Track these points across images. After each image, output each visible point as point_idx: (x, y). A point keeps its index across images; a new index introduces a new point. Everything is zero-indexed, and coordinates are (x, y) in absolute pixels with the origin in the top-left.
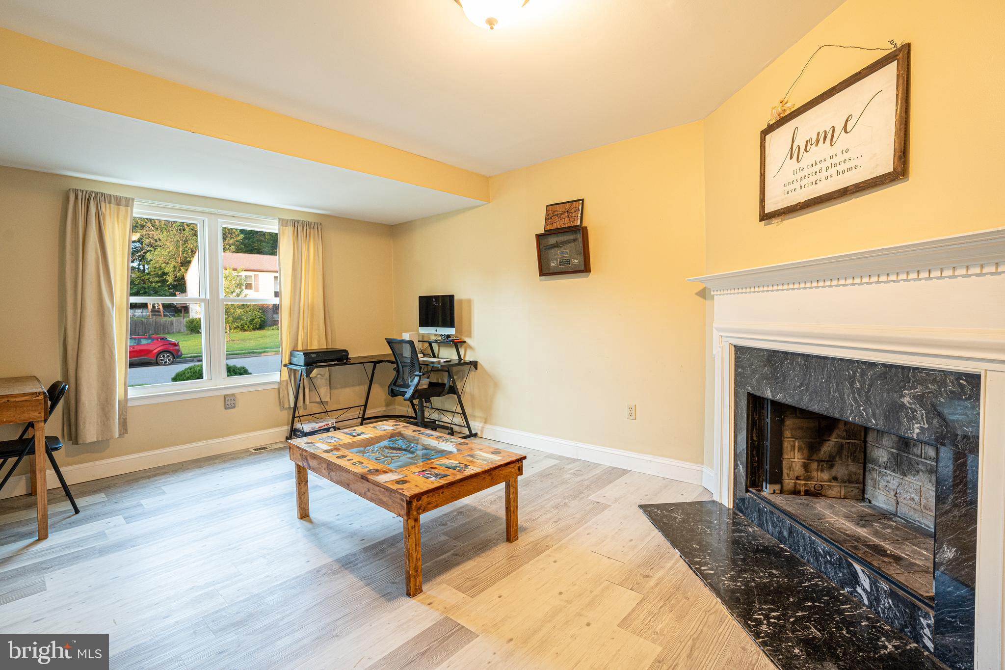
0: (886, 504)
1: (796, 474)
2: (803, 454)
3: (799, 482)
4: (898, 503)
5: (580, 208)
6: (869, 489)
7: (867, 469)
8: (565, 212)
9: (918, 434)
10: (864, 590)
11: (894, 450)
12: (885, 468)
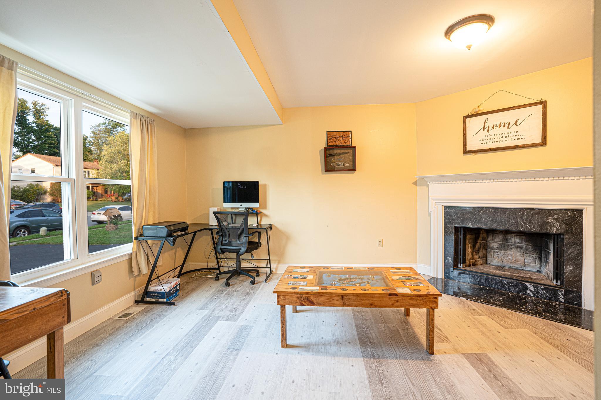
0: (497, 263)
1: (470, 258)
2: (471, 249)
3: (470, 261)
4: (503, 262)
5: (350, 135)
6: (489, 259)
7: (488, 252)
8: (340, 137)
9: (556, 231)
10: (531, 291)
11: (501, 242)
12: (497, 250)
